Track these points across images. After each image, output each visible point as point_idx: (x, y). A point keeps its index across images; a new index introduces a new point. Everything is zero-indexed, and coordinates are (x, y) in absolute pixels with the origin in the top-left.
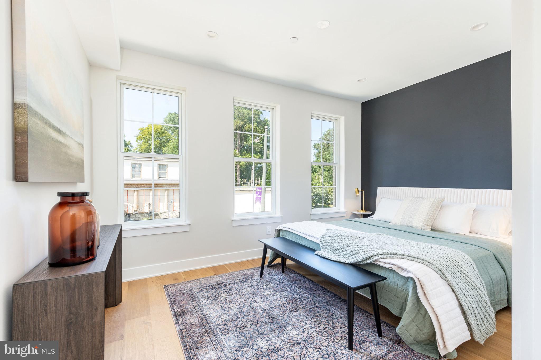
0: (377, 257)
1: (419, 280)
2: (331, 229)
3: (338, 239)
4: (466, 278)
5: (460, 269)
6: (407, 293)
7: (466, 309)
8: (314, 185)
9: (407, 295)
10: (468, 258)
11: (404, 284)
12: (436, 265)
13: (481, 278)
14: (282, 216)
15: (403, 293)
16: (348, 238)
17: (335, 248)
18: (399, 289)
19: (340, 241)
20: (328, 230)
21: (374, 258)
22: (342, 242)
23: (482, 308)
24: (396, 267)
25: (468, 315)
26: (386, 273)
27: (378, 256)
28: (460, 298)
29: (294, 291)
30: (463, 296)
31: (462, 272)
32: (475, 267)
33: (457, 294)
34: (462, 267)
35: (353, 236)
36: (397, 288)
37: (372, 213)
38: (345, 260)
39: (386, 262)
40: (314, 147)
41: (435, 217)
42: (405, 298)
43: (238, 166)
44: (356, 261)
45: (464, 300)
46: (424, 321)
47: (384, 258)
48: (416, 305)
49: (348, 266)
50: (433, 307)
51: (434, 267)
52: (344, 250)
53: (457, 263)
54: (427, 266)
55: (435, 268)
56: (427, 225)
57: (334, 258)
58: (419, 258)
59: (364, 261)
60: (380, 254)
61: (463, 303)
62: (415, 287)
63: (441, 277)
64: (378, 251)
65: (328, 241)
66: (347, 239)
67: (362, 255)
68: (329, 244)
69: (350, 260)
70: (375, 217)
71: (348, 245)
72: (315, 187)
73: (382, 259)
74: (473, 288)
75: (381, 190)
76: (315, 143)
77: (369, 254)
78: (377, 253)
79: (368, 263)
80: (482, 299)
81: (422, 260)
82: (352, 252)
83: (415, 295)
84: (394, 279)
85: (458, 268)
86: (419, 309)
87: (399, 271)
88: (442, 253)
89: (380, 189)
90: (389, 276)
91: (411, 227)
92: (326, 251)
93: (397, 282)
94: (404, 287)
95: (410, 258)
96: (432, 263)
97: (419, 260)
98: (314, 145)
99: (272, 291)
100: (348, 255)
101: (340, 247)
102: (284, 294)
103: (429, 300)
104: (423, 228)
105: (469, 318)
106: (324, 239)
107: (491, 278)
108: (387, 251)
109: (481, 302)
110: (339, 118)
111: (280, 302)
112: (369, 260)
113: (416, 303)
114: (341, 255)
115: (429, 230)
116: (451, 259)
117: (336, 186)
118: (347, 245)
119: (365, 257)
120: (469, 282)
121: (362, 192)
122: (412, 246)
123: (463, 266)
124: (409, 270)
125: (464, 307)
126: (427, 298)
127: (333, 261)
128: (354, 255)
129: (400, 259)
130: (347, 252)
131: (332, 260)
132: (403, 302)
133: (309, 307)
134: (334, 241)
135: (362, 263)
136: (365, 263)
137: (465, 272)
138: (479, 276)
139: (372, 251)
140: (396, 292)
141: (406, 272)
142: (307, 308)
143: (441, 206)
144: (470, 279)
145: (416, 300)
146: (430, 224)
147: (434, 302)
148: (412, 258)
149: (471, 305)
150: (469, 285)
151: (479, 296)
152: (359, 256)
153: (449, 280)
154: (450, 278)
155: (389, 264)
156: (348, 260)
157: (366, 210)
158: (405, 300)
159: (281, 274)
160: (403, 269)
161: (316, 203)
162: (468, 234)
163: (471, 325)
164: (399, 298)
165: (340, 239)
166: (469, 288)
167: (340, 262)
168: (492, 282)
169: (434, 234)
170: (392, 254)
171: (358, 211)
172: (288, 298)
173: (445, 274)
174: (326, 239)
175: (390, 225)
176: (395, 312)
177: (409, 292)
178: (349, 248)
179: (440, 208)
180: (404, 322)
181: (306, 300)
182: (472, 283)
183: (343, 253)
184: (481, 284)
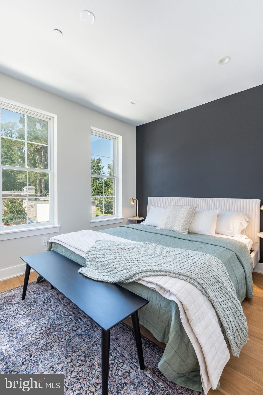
0: (140, 276)
1: (182, 304)
2: (101, 241)
3: (104, 253)
4: (223, 288)
5: (217, 279)
6: (170, 316)
7: (226, 326)
8: (107, 195)
9: (169, 319)
10: (221, 263)
11: (167, 306)
12: (197, 280)
13: (232, 282)
14: (60, 226)
15: (166, 316)
16: (114, 251)
17: (100, 264)
18: (162, 311)
19: (106, 256)
20: (97, 241)
21: (137, 276)
22: (107, 257)
23: (237, 319)
24: (158, 287)
25: (227, 331)
26: (149, 293)
27: (141, 274)
28: (220, 314)
29: (57, 314)
30: (222, 310)
31: (219, 282)
32: (226, 272)
33: (217, 310)
34: (219, 277)
35: (120, 249)
36: (160, 310)
37: (144, 218)
38: (109, 279)
39: (148, 281)
40: (108, 167)
41: (191, 222)
42: (168, 322)
43: (43, 180)
44: (119, 280)
45: (223, 315)
46: (187, 350)
47: (146, 277)
48: (179, 333)
49: (110, 285)
50: (197, 336)
51: (195, 283)
52: (108, 266)
53: (214, 272)
54: (190, 283)
55: (197, 284)
56: (185, 229)
57: (96, 278)
58: (181, 275)
59: (127, 279)
60: (143, 271)
61: (223, 319)
62: (178, 312)
63: (202, 293)
64: (141, 267)
65: (94, 256)
66: (113, 253)
67: (125, 273)
68: (94, 259)
69: (113, 279)
70: (146, 222)
71: (113, 260)
72: (108, 197)
73: (145, 277)
74: (229, 298)
75: (151, 200)
76: (109, 164)
77: (132, 272)
78: (140, 271)
79: (131, 282)
80: (237, 309)
81: (185, 276)
82: (115, 270)
83: (178, 321)
84: (157, 300)
85: (216, 278)
86: (182, 337)
87: (161, 292)
88: (201, 262)
89: (150, 198)
90: (152, 295)
91: (173, 231)
92: (91, 267)
93: (160, 304)
94: (167, 308)
95: (173, 274)
96: (194, 278)
97: (182, 277)
98: (108, 166)
99: (29, 320)
100: (112, 272)
101: (104, 263)
102: (44, 321)
103: (193, 328)
104: (182, 232)
105: (227, 335)
106: (90, 254)
107: (236, 278)
108: (149, 268)
109: (236, 312)
110: (118, 137)
111: (33, 336)
112: (132, 279)
113: (180, 330)
114: (105, 272)
115: (186, 233)
116: (209, 269)
117: (115, 197)
118: (111, 261)
119: (128, 276)
120: (226, 293)
121: (136, 201)
122: (174, 257)
123: (220, 275)
124: (171, 292)
125: (223, 323)
126: (190, 325)
127: (96, 281)
128: (117, 272)
129: (163, 276)
130: (110, 269)
131: (94, 279)
132: (166, 326)
133: (68, 337)
134: (99, 256)
135: (125, 282)
136: (127, 282)
137: (221, 282)
138: (230, 280)
139: (135, 268)
140: (159, 315)
141: (168, 294)
142: (65, 339)
143: (195, 212)
144: (226, 289)
145: (179, 327)
146: (187, 228)
147: (198, 330)
148: (174, 275)
149: (229, 319)
150: (225, 296)
151: (234, 307)
152: (122, 275)
153: (210, 296)
154: (210, 293)
155: (151, 284)
156: (111, 278)
157: (140, 216)
158: (168, 324)
159: (50, 291)
160: (165, 290)
161: (108, 209)
162: (214, 235)
163: (230, 342)
164: (162, 322)
165: (106, 253)
166: (226, 300)
167: (102, 282)
168: (238, 281)
169: (191, 237)
170: (155, 271)
171: (133, 217)
172: (46, 327)
173: (206, 289)
174: (92, 253)
175: (157, 230)
176: (158, 337)
177: (171, 315)
178: (112, 264)
179: (194, 214)
180: (167, 356)
181: (67, 327)
182: (229, 294)
183: (107, 270)
184: (232, 288)
